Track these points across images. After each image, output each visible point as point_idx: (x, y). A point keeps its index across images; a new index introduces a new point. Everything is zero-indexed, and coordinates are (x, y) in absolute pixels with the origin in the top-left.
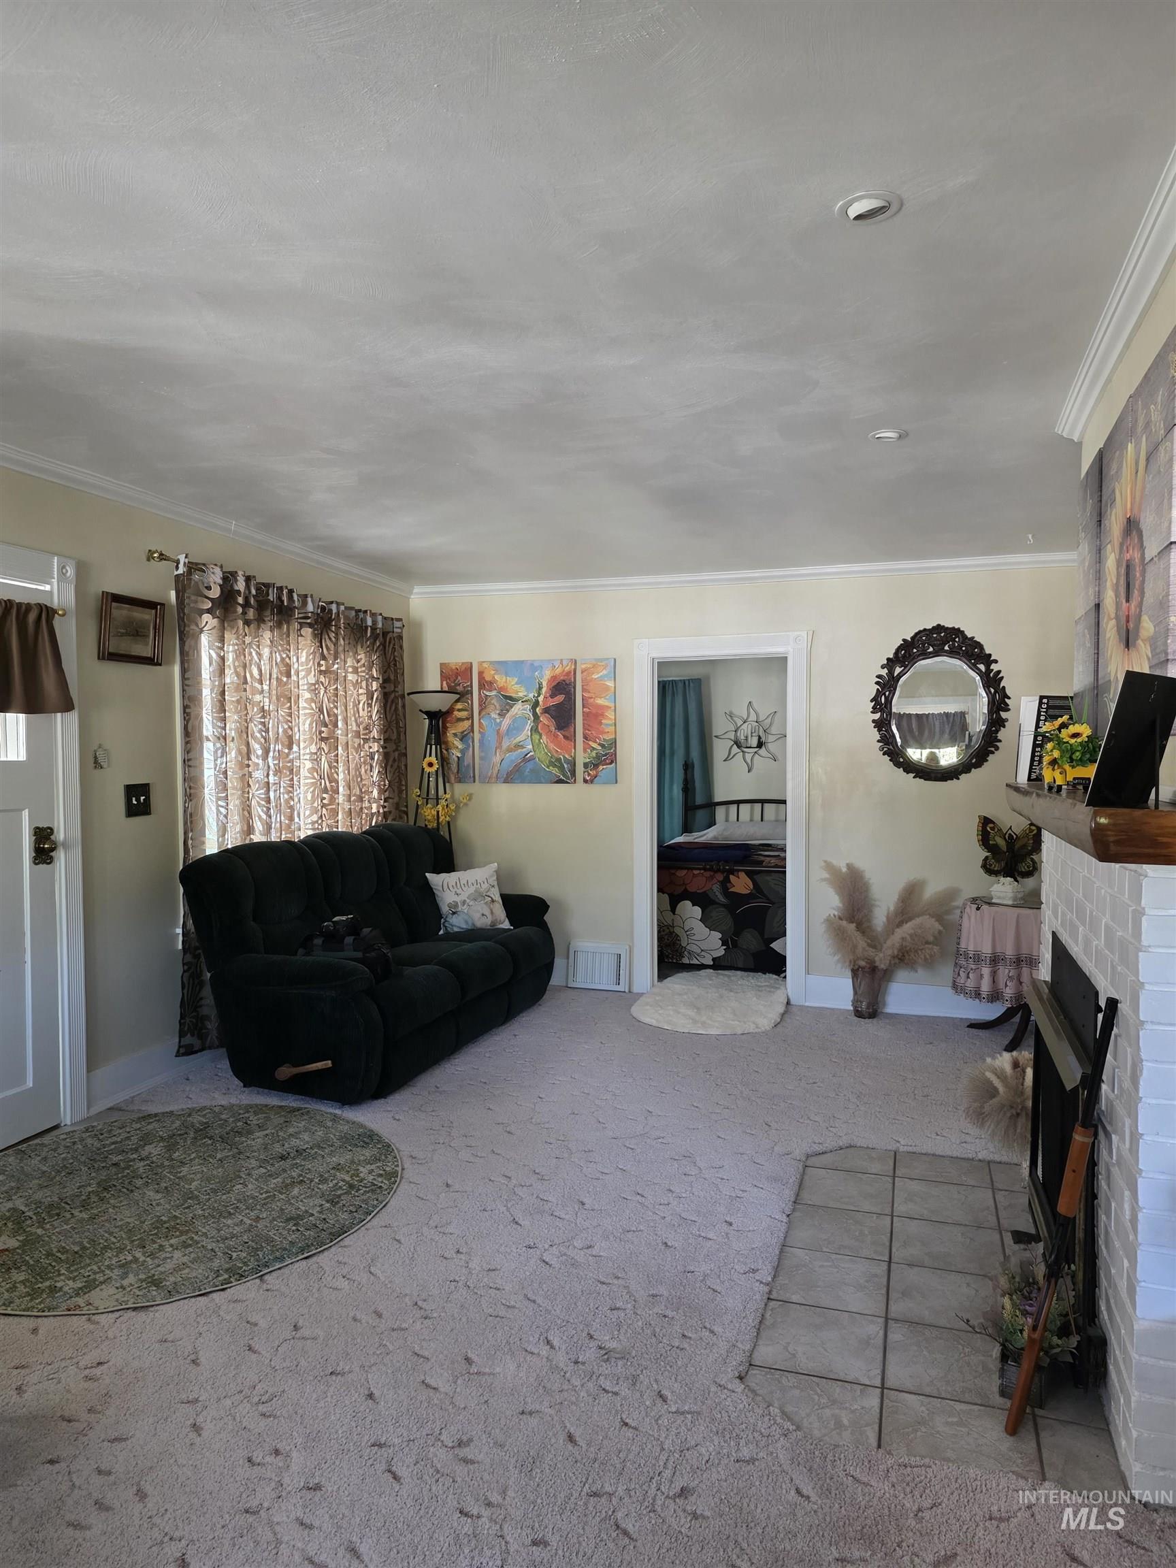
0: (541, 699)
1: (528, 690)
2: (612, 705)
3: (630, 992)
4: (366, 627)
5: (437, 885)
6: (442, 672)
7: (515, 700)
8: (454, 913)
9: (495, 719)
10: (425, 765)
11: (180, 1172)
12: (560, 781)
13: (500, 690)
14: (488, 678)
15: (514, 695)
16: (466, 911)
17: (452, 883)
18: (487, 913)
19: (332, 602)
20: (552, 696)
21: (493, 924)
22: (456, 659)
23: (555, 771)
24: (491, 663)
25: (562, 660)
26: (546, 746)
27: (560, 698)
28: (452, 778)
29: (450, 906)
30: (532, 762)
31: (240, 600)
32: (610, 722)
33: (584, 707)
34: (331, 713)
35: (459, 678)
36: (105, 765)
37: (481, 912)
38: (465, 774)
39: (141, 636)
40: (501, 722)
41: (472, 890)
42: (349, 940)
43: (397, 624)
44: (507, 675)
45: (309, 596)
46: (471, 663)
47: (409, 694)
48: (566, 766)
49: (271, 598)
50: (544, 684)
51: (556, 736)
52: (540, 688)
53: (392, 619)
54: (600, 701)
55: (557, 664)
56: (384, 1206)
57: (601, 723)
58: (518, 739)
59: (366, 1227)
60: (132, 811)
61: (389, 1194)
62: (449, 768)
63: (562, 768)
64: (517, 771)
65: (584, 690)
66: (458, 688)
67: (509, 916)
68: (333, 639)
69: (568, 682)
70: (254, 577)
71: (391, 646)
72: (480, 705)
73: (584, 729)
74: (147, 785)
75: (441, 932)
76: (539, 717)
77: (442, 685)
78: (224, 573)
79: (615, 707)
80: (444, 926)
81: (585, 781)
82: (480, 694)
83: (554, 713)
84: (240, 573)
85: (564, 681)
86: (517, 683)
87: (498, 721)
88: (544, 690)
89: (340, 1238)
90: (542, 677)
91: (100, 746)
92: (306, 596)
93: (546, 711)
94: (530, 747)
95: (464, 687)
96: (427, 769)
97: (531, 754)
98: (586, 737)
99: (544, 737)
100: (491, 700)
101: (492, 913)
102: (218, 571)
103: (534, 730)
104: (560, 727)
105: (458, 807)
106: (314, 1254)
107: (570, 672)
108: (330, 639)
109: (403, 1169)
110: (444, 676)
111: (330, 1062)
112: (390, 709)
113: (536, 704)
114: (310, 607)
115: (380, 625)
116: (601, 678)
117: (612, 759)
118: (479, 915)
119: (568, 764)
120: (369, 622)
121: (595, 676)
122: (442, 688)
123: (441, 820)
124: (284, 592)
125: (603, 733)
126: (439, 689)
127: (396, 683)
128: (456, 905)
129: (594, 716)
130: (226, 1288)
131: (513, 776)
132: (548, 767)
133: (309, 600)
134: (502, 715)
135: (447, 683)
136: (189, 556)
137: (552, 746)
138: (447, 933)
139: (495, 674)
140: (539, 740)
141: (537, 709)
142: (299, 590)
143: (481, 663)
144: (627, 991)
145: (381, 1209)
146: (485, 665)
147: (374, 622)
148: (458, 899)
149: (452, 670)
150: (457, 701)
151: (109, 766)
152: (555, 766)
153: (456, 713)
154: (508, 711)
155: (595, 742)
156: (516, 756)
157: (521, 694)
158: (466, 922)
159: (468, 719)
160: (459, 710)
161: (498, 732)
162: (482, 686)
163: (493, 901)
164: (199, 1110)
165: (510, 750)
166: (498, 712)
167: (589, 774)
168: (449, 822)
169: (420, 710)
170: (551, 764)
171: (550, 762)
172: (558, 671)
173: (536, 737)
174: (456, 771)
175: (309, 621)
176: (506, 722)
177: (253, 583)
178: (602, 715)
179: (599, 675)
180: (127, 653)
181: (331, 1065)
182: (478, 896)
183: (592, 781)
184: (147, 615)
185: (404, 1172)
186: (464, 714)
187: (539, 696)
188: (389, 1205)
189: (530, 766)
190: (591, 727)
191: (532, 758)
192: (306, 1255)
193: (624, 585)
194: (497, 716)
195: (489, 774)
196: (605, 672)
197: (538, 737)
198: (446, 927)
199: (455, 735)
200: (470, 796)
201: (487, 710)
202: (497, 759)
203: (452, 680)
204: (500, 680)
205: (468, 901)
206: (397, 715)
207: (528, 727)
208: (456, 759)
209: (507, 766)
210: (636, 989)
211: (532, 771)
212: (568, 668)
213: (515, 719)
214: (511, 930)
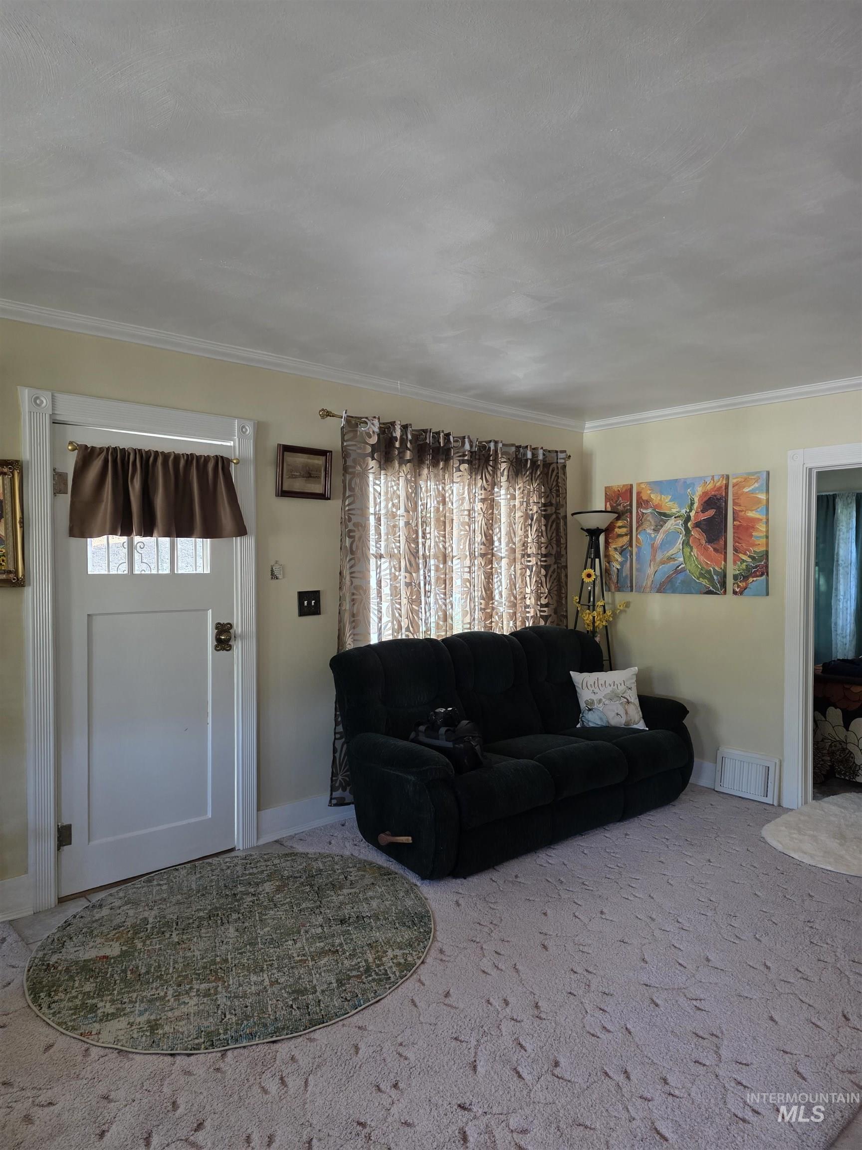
0: (692, 514)
1: (681, 507)
2: (764, 517)
3: (779, 805)
4: (527, 460)
5: (578, 683)
6: (606, 494)
7: (668, 516)
8: (590, 710)
9: (650, 534)
10: (584, 576)
11: (266, 915)
12: (710, 592)
13: (655, 508)
14: (645, 498)
15: (668, 512)
16: (601, 709)
17: (591, 682)
18: (622, 713)
19: (490, 441)
20: (703, 511)
21: (627, 723)
22: (618, 482)
23: (705, 582)
24: (649, 483)
25: (713, 477)
26: (697, 558)
27: (711, 512)
28: (613, 587)
29: (587, 702)
30: (683, 574)
31: (397, 444)
32: (762, 534)
33: (734, 520)
34: (488, 534)
35: (620, 499)
36: (280, 577)
37: (616, 712)
38: (625, 584)
39: (314, 477)
40: (655, 537)
41: (609, 690)
42: (443, 730)
43: (561, 455)
44: (661, 493)
45: (466, 437)
46: (631, 486)
47: (573, 514)
48: (715, 577)
49: (428, 441)
50: (696, 500)
51: (706, 549)
52: (692, 504)
53: (557, 452)
54: (751, 514)
55: (708, 480)
56: (377, 1002)
57: (751, 536)
58: (671, 552)
59: (345, 1022)
60: (304, 611)
61: (390, 988)
62: (610, 579)
63: (711, 580)
64: (670, 581)
65: (735, 504)
66: (619, 507)
67: (646, 718)
68: (491, 472)
69: (719, 497)
70: (410, 425)
71: (555, 474)
72: (637, 522)
73: (735, 541)
74: (318, 592)
75: (579, 726)
76: (690, 531)
77: (606, 506)
78: (380, 424)
79: (768, 520)
80: (581, 720)
81: (735, 593)
82: (637, 512)
83: (704, 527)
84: (398, 422)
85: (715, 496)
86: (670, 501)
87: (653, 536)
88: (696, 506)
89: (314, 1028)
90: (694, 493)
91: (276, 562)
92: (464, 438)
93: (697, 525)
94: (682, 559)
95: (624, 507)
96: (587, 580)
97: (683, 566)
98: (736, 550)
99: (695, 550)
100: (647, 517)
101: (627, 713)
102: (376, 422)
103: (686, 543)
104: (710, 541)
105: (614, 615)
106: (283, 1040)
107: (721, 487)
108: (488, 471)
109: (423, 962)
110: (608, 498)
111: (410, 838)
112: (551, 526)
113: (688, 518)
114: (467, 446)
115: (541, 457)
116: (753, 492)
117: (764, 571)
118: (613, 714)
119: (717, 575)
120: (529, 455)
121: (746, 490)
122: (606, 508)
123: (596, 624)
124: (441, 436)
125: (754, 545)
126: (604, 510)
127: (558, 506)
128: (592, 702)
129: (745, 528)
130: (192, 1054)
131: (666, 586)
132: (698, 579)
133: (466, 440)
134: (656, 530)
135: (610, 503)
136: (348, 412)
137: (702, 558)
138: (583, 727)
139: (650, 493)
140: (690, 553)
141: (689, 524)
142: (455, 433)
143: (639, 484)
144: (776, 803)
145: (371, 1005)
146: (643, 486)
147: (534, 455)
148: (595, 698)
149: (614, 492)
150: (618, 519)
151: (284, 577)
152: (705, 577)
153: (617, 530)
154: (662, 526)
155: (745, 554)
156: (668, 568)
157: (674, 511)
158: (601, 719)
159: (626, 535)
160: (620, 527)
161: (652, 545)
162: (639, 505)
163: (628, 702)
164: (325, 857)
165: (663, 562)
166: (653, 528)
167: (738, 586)
168: (606, 626)
169: (582, 529)
170: (702, 575)
171: (701, 574)
172: (710, 487)
173: (687, 550)
174: (616, 581)
175: (466, 458)
176: (660, 536)
177: (410, 429)
178: (753, 527)
179: (750, 488)
180: (302, 491)
181: (411, 842)
182: (614, 696)
183: (741, 593)
184: (319, 461)
185: (422, 967)
186: (623, 531)
187: (691, 511)
188: (382, 1001)
189: (681, 577)
190: (741, 539)
191: (683, 570)
192: (274, 1039)
193: (777, 397)
194: (651, 532)
195: (644, 585)
196: (756, 485)
197: (689, 550)
198: (583, 721)
199: (616, 549)
200: (627, 605)
201: (645, 526)
202: (650, 571)
203: (614, 501)
204: (655, 498)
205: (604, 700)
206: (558, 534)
207: (680, 541)
208: (616, 570)
209: (660, 578)
210: (785, 804)
211: (683, 582)
212: (720, 483)
213: (668, 534)
214: (646, 730)
